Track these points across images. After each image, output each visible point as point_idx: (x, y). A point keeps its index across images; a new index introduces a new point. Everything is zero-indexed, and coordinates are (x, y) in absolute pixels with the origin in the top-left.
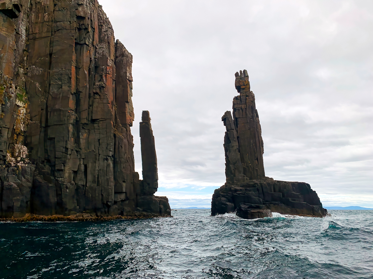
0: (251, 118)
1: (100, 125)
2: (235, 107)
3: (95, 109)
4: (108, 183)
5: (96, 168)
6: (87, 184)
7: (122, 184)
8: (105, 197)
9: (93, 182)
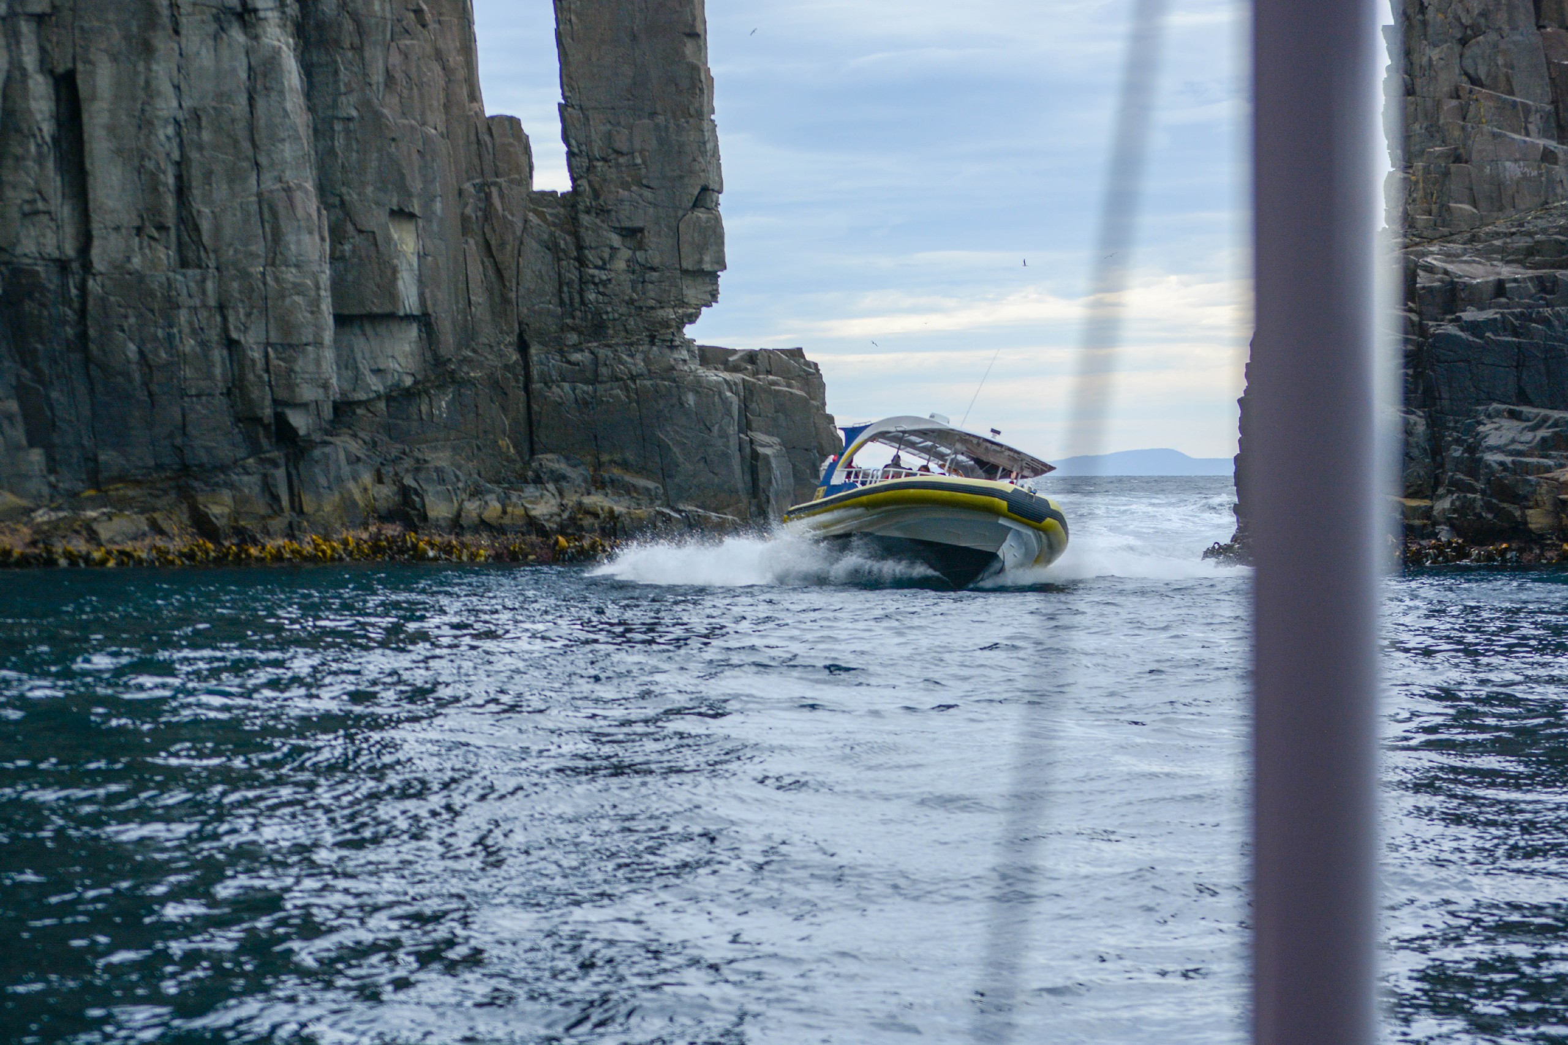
4: (277, 237)
5: (160, 103)
6: (95, 253)
7: (388, 239)
8: (260, 365)
9: (139, 230)
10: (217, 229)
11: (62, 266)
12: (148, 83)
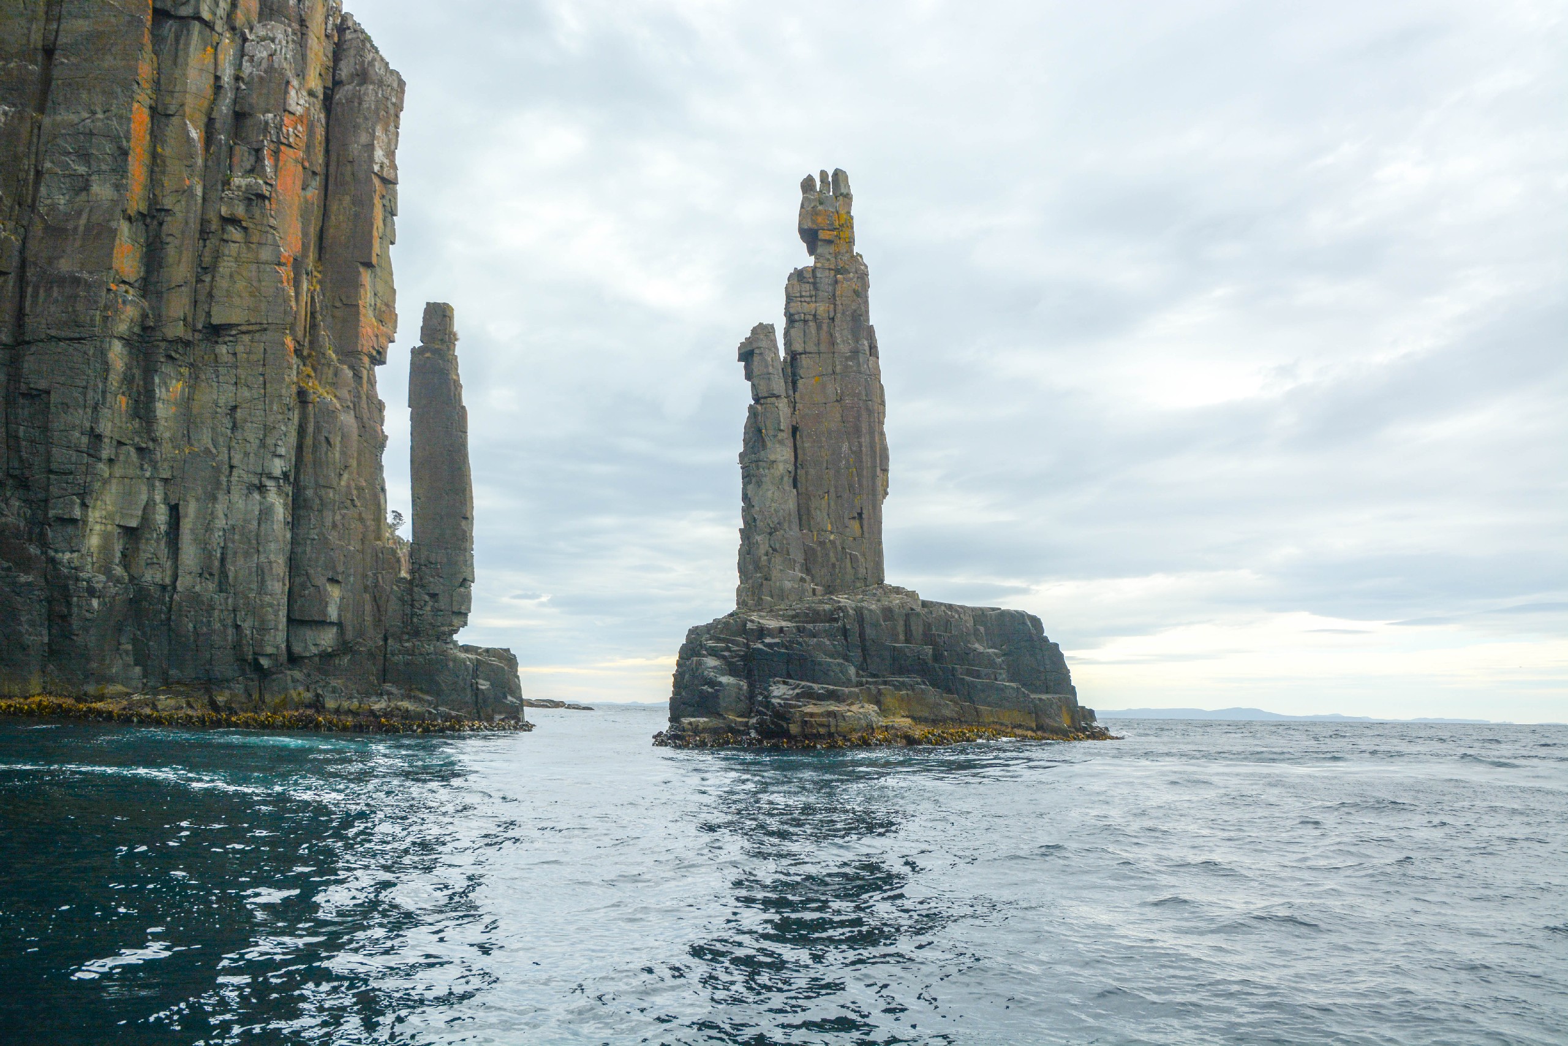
0: (847, 359)
1: (240, 349)
2: (792, 311)
3: (223, 283)
4: (263, 581)
5: (217, 521)
6: (178, 584)
7: (326, 590)
8: (249, 636)
9: (201, 575)
10: (236, 578)
11: (164, 588)
12: (212, 513)
